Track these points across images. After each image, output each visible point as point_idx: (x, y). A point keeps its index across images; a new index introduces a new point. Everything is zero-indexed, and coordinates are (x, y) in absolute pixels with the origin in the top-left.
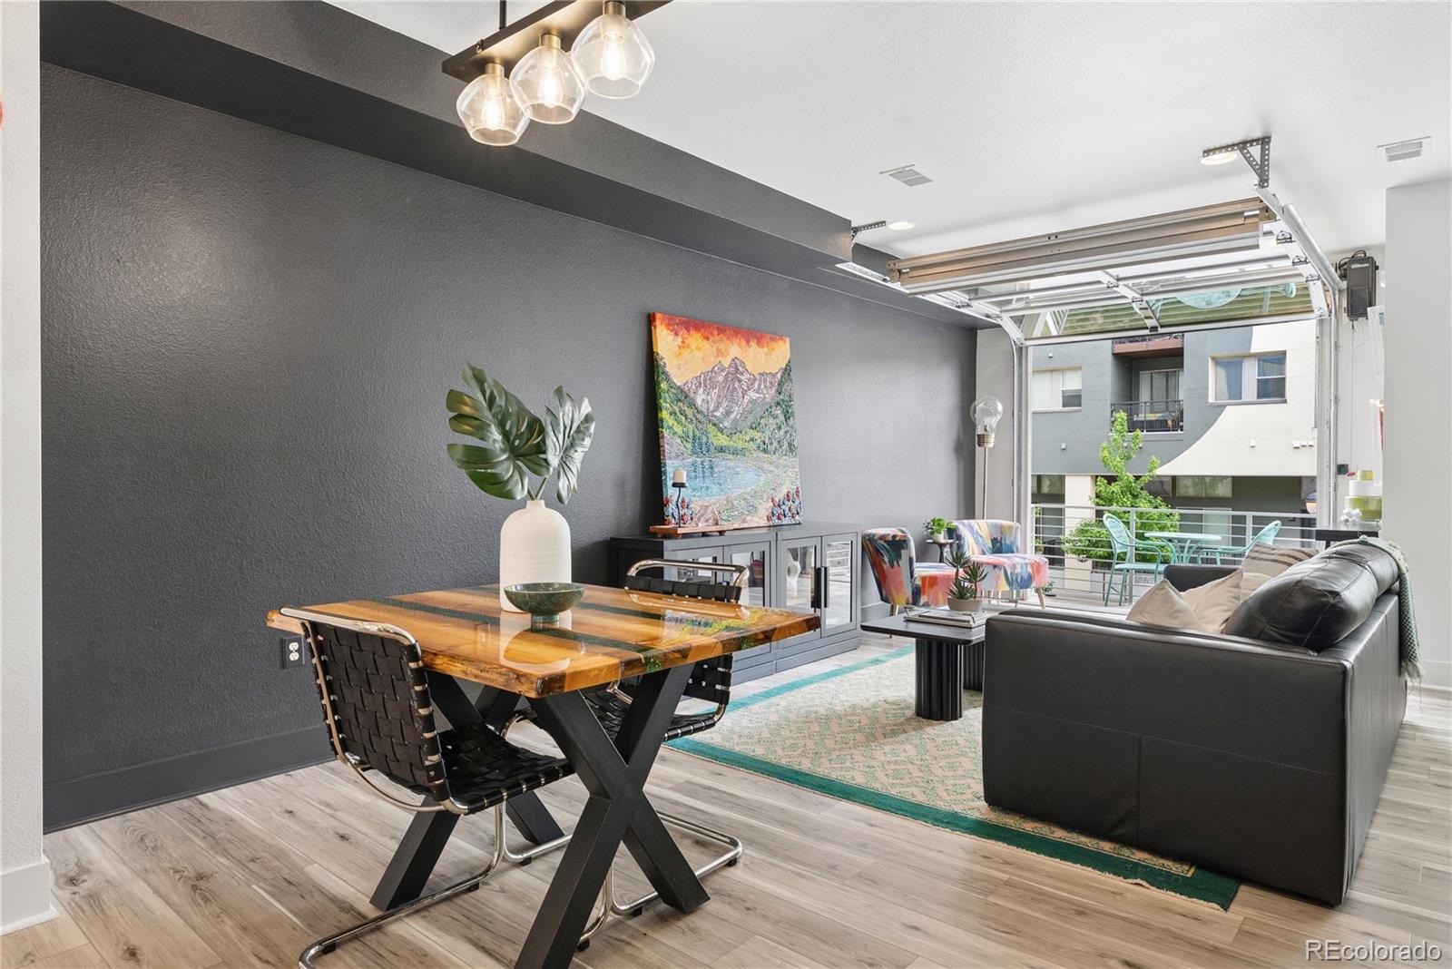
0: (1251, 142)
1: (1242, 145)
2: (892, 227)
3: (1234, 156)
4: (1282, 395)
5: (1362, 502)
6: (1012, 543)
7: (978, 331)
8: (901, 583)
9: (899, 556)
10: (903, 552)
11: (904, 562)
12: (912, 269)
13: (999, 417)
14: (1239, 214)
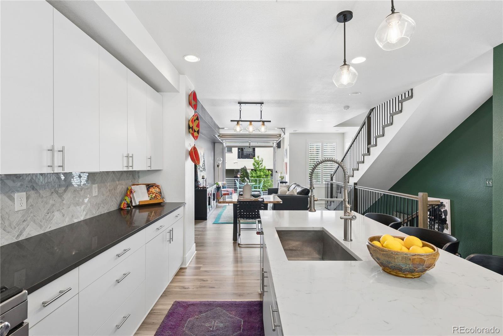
0: (283, 128)
1: (282, 128)
2: (225, 129)
3: (281, 129)
4: (231, 151)
5: (281, 177)
6: (226, 186)
7: (216, 144)
8: (219, 195)
9: (219, 190)
10: (220, 189)
11: (220, 191)
12: (223, 135)
13: (222, 161)
14: (276, 136)
